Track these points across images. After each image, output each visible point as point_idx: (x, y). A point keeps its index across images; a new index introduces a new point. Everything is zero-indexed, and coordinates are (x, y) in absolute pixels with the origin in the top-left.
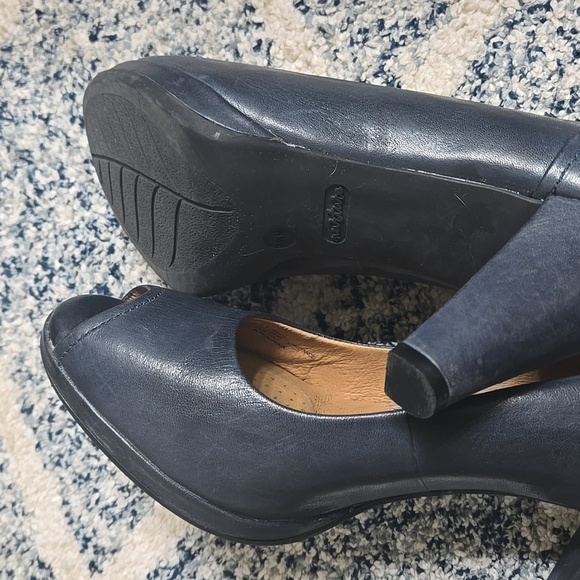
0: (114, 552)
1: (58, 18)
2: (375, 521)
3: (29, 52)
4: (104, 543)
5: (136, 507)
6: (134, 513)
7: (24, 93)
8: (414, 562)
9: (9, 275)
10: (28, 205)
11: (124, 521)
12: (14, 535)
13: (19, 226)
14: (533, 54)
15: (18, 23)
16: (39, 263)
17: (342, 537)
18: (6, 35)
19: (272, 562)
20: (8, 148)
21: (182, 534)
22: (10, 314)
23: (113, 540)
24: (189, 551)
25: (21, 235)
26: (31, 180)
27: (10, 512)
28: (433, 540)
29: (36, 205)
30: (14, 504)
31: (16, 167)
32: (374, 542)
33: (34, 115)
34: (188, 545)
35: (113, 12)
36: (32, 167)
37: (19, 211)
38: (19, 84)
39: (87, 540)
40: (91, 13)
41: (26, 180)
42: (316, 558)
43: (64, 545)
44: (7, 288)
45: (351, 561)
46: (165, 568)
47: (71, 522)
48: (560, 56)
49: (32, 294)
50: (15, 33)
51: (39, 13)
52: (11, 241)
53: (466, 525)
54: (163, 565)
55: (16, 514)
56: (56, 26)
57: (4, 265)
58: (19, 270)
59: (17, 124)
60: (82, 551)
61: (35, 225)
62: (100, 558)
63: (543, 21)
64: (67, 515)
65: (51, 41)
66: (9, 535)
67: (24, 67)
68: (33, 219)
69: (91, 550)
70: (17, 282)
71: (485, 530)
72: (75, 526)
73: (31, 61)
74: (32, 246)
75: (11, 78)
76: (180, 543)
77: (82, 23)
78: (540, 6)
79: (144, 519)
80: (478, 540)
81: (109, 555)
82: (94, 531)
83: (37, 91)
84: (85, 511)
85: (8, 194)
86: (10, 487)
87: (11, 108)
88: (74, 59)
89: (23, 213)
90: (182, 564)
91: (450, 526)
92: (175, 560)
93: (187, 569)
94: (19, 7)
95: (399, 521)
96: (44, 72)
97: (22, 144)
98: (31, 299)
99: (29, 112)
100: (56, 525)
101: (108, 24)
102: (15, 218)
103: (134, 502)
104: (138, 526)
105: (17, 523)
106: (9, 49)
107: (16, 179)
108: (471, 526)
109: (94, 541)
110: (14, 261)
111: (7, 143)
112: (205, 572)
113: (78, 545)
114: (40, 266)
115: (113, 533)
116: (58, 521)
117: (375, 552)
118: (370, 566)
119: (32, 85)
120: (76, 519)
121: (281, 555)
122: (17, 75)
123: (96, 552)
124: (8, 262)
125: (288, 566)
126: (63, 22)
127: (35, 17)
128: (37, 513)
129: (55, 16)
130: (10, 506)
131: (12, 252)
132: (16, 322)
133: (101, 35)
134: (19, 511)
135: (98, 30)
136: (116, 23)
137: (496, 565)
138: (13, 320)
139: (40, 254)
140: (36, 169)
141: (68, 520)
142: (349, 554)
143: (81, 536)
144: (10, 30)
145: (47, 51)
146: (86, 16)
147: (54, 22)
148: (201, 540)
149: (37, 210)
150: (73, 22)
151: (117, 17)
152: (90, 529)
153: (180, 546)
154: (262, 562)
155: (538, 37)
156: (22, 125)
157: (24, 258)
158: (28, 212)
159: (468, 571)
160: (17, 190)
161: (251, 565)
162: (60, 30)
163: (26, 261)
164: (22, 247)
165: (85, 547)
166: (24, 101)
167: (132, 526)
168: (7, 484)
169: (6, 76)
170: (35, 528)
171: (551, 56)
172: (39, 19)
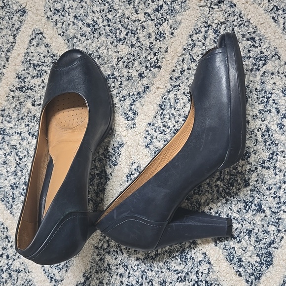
0: (61, 281)
1: (20, 98)
2: (146, 258)
3: (11, 111)
4: (58, 278)
5: (67, 264)
6: (67, 266)
7: (11, 125)
8: (160, 270)
9: (14, 189)
10: (17, 164)
11: (64, 270)
12: (26, 280)
13: (15, 172)
14: (177, 101)
15: (6, 101)
16: (23, 184)
17: (137, 265)
18: (2, 105)
19: (115, 276)
20: (8, 145)
21: (84, 272)
22: (15, 203)
23: (61, 277)
24: (87, 276)
25: (16, 175)
26: (17, 155)
27: (24, 272)
28: (165, 262)
29: (20, 164)
30: (25, 269)
31: (11, 151)
32: (147, 265)
33: (16, 133)
34: (86, 275)
35: (39, 95)
36: (17, 150)
37: (14, 167)
38: (9, 122)
39: (52, 278)
40: (31, 96)
41: (16, 155)
42: (129, 273)
43: (44, 281)
44: (13, 194)
45: (140, 272)
46: (80, 284)
47: (46, 273)
48: (185, 101)
49: (22, 195)
50: (5, 104)
51: (13, 97)
52: (13, 177)
53: (175, 255)
54: (79, 283)
55: (26, 273)
56: (19, 101)
57: (11, 186)
58: (17, 187)
59: (10, 136)
60: (50, 282)
61: (21, 171)
62: (57, 283)
63: (179, 90)
64: (44, 270)
65: (18, 106)
66: (24, 280)
67: (10, 116)
68: (19, 169)
69: (54, 281)
70: (16, 191)
71: (181, 256)
72: (47, 274)
73: (12, 114)
74: (20, 178)
75: (6, 120)
76: (84, 274)
77: (29, 100)
78: (177, 86)
79: (71, 268)
80: (179, 260)
81: (60, 282)
82: (54, 275)
83: (16, 124)
84: (50, 268)
85: (10, 161)
86: (22, 264)
87: (7, 131)
88: (28, 113)
89: (16, 167)
90: (85, 281)
91: (170, 256)
92: (82, 281)
93: (87, 283)
94: (6, 95)
95: (154, 257)
96: (18, 117)
97: (13, 143)
98: (22, 197)
99: (14, 131)
100: (40, 274)
101: (38, 99)
102: (13, 169)
103: (66, 263)
104: (69, 271)
105: (27, 276)
106: (4, 110)
107: (12, 156)
108: (176, 256)
109: (54, 278)
110: (14, 184)
111: (7, 143)
112: (93, 283)
113: (49, 280)
114: (24, 185)
115: (60, 274)
116: (41, 273)
117: (148, 269)
118: (146, 273)
119: (13, 122)
120: (47, 271)
121: (118, 273)
122: (8, 119)
123: (55, 282)
124: (12, 185)
125: (120, 277)
126: (22, 100)
127: (12, 98)
128: (33, 271)
129: (19, 98)
130: (23, 270)
131: (14, 181)
132: (18, 206)
133: (36, 103)
134: (27, 271)
135: (34, 102)
136: (40, 99)
137: (186, 267)
138: (17, 205)
139: (24, 181)
140: (18, 151)
141: (44, 272)
142: (139, 270)
143: (49, 277)
144: (3, 103)
145: (17, 110)
146: (30, 97)
147: (19, 100)
148: (90, 272)
149: (20, 165)
150: (25, 99)
151: (40, 96)
152: (53, 274)
153: (84, 276)
154: (112, 277)
155: (178, 95)
156: (12, 136)
157: (18, 183)
158: (18, 167)
159: (177, 270)
160: (13, 159)
161: (108, 279)
162: (21, 102)
163: (19, 184)
164: (17, 179)
165: (52, 280)
166: (11, 128)
167: (67, 271)
168: (21, 263)
169: (4, 120)
170: (33, 276)
171: (182, 101)
172: (13, 99)
